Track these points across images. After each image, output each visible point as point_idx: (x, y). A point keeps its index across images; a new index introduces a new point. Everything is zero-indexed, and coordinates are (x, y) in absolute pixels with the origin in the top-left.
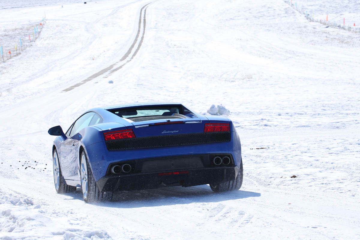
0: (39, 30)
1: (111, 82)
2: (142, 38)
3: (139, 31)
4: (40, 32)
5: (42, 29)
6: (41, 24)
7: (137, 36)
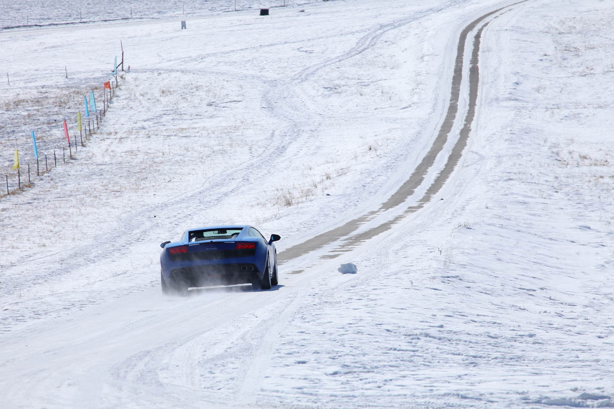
0: (101, 106)
1: (349, 269)
2: (465, 132)
3: (453, 109)
4: (103, 113)
5: (110, 101)
6: (107, 85)
7: (447, 126)
